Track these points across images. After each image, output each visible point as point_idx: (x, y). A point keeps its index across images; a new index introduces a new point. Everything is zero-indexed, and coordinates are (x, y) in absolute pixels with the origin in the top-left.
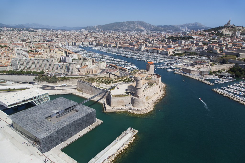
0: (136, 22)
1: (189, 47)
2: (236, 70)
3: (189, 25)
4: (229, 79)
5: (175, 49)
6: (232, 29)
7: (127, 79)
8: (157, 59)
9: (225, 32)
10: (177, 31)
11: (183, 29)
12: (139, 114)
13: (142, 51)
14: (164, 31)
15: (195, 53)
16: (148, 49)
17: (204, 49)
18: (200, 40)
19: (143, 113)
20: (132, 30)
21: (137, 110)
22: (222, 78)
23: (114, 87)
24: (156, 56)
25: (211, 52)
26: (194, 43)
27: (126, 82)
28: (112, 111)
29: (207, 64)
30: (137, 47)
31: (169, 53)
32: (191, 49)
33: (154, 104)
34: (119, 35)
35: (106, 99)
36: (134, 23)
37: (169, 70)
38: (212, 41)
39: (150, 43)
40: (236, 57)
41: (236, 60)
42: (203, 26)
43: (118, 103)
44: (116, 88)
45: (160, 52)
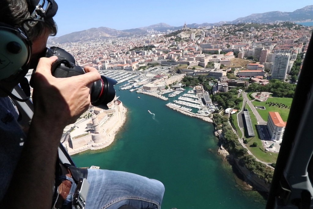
0: (98, 28)
1: (152, 58)
2: (186, 80)
3: (155, 26)
4: (180, 90)
5: (138, 63)
6: (189, 32)
7: (88, 114)
8: (122, 77)
9: (183, 35)
10: (144, 35)
11: (150, 32)
12: (101, 149)
13: (107, 69)
14: (131, 36)
15: (158, 64)
16: (112, 66)
17: (165, 58)
18: (161, 49)
19: (104, 147)
20: (96, 39)
21: (98, 145)
22: (175, 90)
23: (75, 127)
24: (121, 73)
25: (170, 61)
26: (156, 53)
27: (86, 118)
28: (75, 153)
29: (165, 77)
30: (101, 65)
31: (133, 68)
32: (153, 60)
33: (115, 134)
34: (80, 50)
35: (68, 141)
36: (96, 30)
37: (132, 90)
38: (171, 49)
39: (114, 57)
40: (187, 65)
41: (187, 69)
42: (168, 26)
43: (79, 144)
44: (76, 128)
45: (124, 68)
